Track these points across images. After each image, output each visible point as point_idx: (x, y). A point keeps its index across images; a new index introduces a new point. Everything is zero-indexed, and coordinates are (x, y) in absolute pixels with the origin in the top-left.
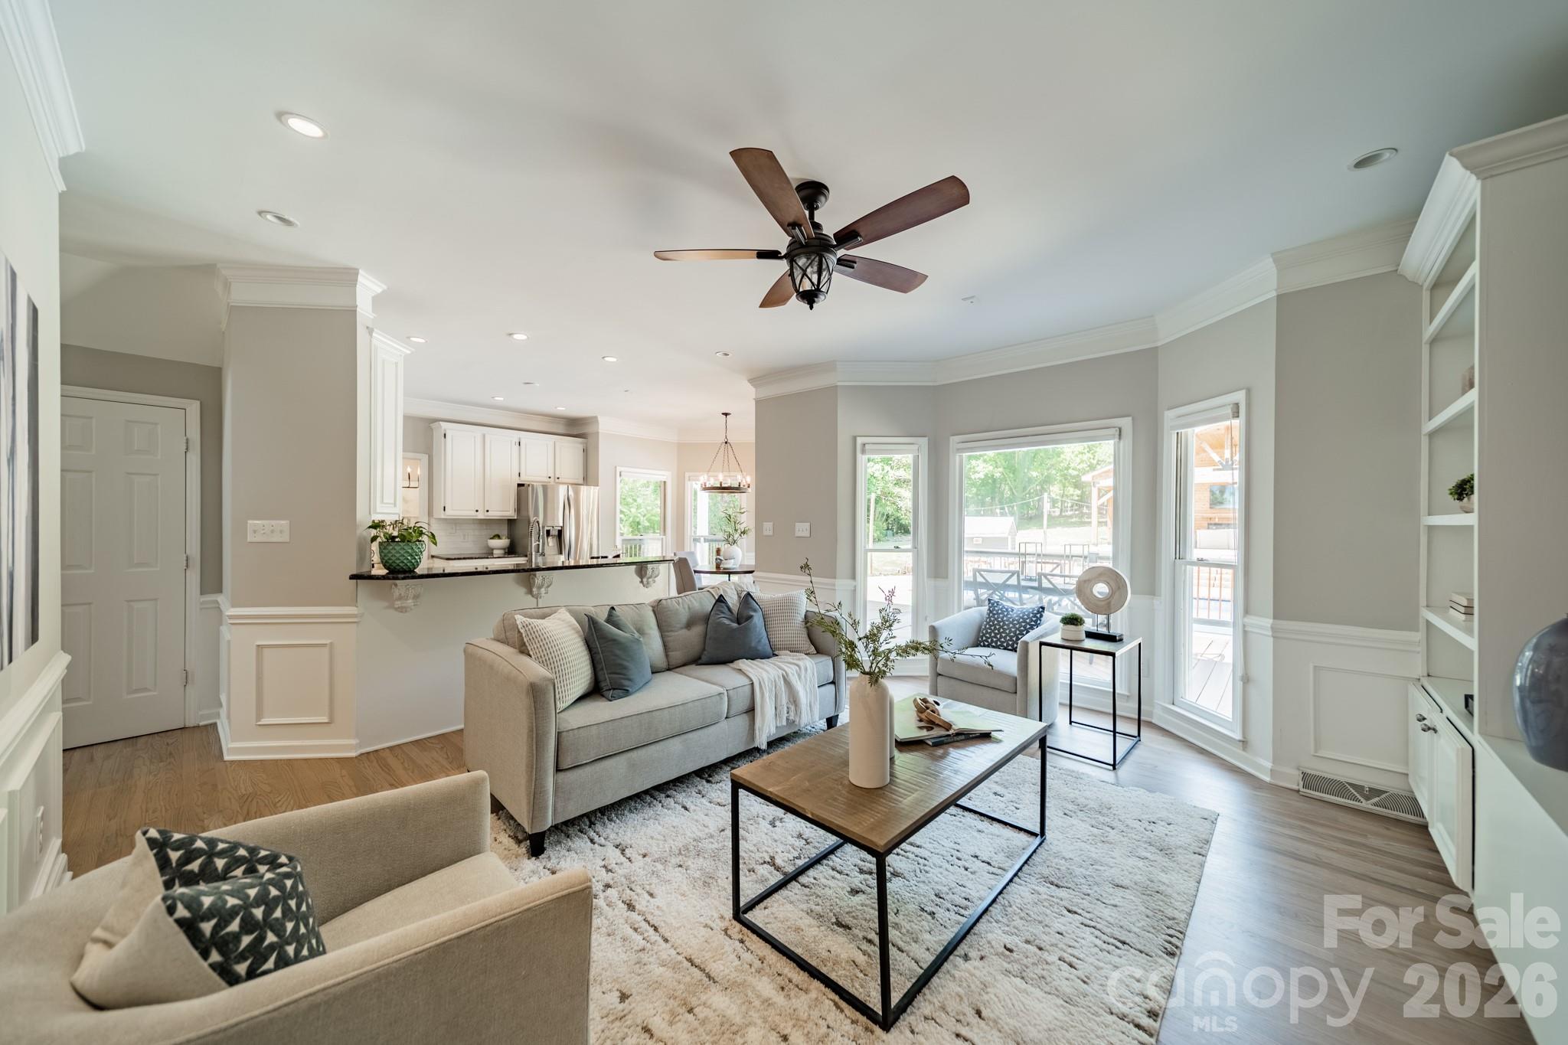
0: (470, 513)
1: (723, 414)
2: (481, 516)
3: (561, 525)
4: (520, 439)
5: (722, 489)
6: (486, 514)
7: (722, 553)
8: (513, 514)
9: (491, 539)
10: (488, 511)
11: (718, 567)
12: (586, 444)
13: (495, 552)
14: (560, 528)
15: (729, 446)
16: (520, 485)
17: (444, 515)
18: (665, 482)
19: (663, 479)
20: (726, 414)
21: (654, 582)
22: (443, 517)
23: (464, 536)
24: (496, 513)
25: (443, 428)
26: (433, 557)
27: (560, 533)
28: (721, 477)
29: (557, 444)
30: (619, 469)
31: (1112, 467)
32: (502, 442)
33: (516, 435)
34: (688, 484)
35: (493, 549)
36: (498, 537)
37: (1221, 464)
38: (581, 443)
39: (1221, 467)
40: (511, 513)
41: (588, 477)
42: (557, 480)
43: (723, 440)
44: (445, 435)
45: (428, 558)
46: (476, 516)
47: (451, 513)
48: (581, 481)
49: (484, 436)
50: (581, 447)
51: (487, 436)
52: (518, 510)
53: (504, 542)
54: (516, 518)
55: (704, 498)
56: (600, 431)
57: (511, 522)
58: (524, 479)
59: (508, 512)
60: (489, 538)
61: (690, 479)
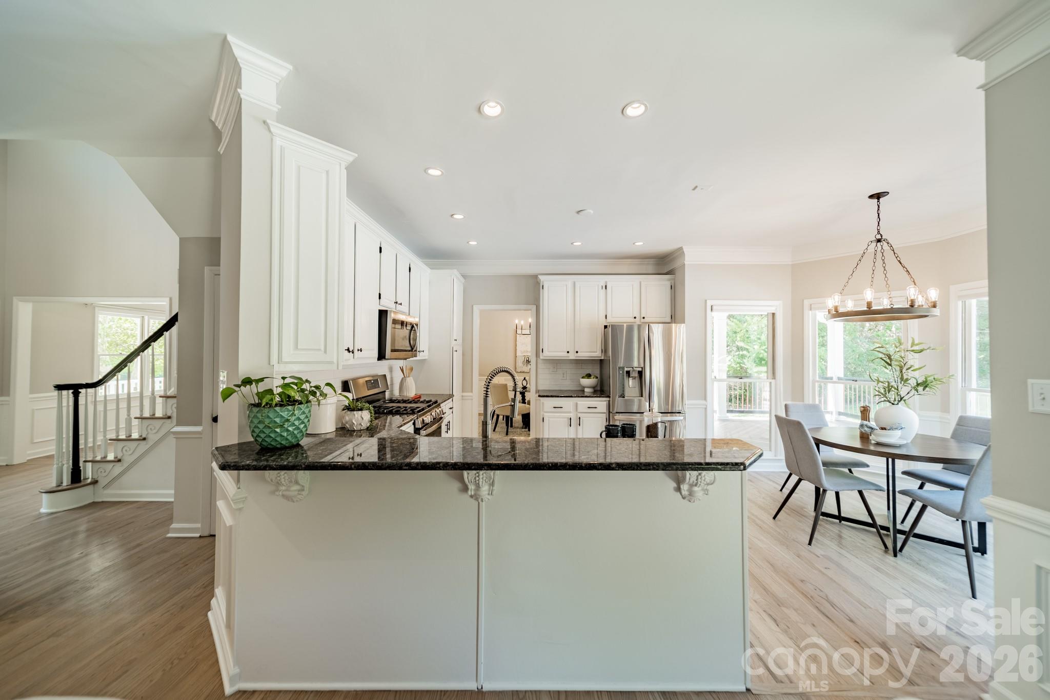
0: (562, 355)
1: (871, 197)
2: (572, 356)
3: (642, 366)
4: (606, 282)
5: (870, 313)
6: (576, 354)
7: (872, 415)
8: (600, 355)
9: (583, 378)
10: (579, 352)
11: (864, 437)
12: (674, 279)
13: (586, 390)
14: (640, 369)
15: (885, 244)
16: (606, 327)
17: (549, 355)
18: (773, 314)
19: (772, 310)
20: (878, 196)
21: (706, 492)
22: (548, 357)
23: (563, 374)
24: (584, 354)
25: (542, 280)
27: (641, 374)
28: (869, 295)
29: (643, 283)
30: (709, 303)
32: (589, 287)
33: (602, 280)
34: (809, 315)
35: (584, 387)
36: (589, 376)
38: (669, 280)
40: (597, 354)
41: (675, 316)
42: (642, 320)
43: (873, 236)
44: (543, 286)
46: (569, 357)
48: (669, 320)
49: (574, 283)
50: (668, 284)
51: (576, 283)
52: (605, 351)
53: (591, 381)
54: (602, 358)
55: (837, 329)
56: (686, 263)
57: (601, 362)
58: (611, 320)
59: (596, 352)
60: (581, 377)
61: (811, 305)
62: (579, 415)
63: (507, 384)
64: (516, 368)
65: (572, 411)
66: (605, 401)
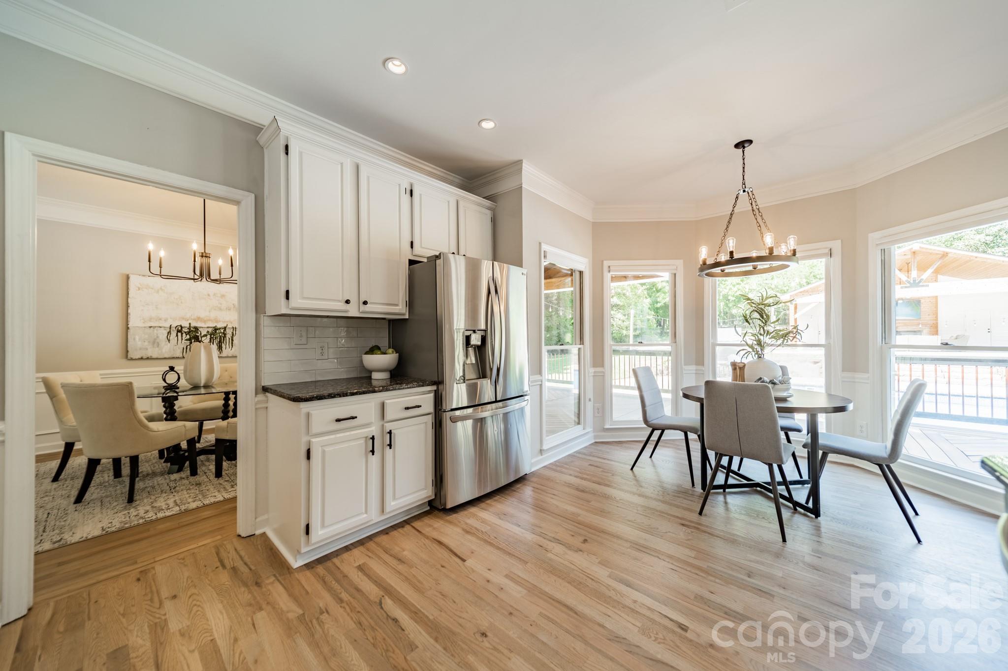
0: (334, 306)
2: (353, 311)
4: (411, 185)
6: (363, 307)
8: (403, 311)
9: (367, 353)
10: (365, 303)
12: (499, 210)
13: (376, 376)
16: (412, 262)
17: (288, 306)
18: (581, 273)
20: (742, 145)
22: (284, 311)
23: (322, 348)
24: (376, 309)
25: (283, 133)
26: (265, 390)
29: (459, 204)
31: (824, 281)
33: (405, 177)
35: (370, 372)
36: (379, 349)
37: (909, 282)
38: (489, 208)
39: (908, 285)
40: (400, 309)
44: (287, 147)
45: (256, 394)
46: (346, 311)
47: (299, 303)
49: (356, 163)
50: (489, 215)
51: (361, 167)
52: (411, 304)
53: (387, 359)
54: (407, 317)
56: (524, 188)
57: (395, 325)
58: (419, 253)
59: (397, 305)
60: (364, 353)
61: (609, 267)
62: (388, 426)
63: (131, 383)
64: (127, 351)
65: (373, 421)
66: (430, 392)
